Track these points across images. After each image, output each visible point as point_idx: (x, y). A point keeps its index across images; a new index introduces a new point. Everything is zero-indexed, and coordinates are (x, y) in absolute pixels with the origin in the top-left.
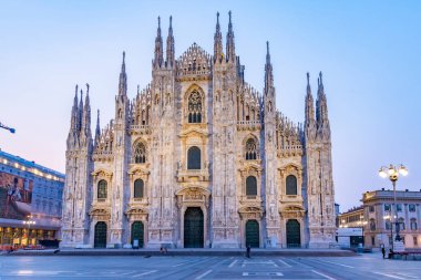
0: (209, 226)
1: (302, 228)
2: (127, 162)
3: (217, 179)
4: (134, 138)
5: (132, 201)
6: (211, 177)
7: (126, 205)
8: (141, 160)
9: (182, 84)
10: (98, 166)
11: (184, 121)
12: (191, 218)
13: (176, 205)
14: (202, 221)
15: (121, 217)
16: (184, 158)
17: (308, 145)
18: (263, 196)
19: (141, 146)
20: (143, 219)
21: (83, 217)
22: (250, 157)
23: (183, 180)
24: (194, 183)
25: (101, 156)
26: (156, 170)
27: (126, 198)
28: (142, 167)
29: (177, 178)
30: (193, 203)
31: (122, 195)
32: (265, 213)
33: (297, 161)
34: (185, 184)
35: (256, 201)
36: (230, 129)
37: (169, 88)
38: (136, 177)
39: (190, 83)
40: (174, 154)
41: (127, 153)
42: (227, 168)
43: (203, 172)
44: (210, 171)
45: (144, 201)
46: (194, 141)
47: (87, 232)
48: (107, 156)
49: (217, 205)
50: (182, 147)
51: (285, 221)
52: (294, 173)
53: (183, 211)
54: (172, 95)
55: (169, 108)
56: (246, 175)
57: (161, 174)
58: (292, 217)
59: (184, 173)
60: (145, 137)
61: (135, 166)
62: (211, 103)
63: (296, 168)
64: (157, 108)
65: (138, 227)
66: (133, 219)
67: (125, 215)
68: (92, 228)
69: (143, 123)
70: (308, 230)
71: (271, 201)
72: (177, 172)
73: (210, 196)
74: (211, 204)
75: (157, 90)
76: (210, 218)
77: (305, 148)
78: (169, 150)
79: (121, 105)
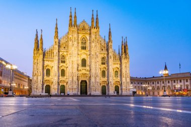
0: (89, 87)
1: (120, 88)
3: (93, 71)
4: (61, 53)
5: (60, 77)
6: (90, 70)
7: (59, 79)
8: (64, 62)
9: (80, 35)
10: (46, 63)
11: (80, 49)
12: (82, 85)
13: (78, 79)
14: (86, 86)
15: (57, 84)
16: (80, 62)
18: (108, 77)
19: (63, 57)
20: (65, 84)
21: (42, 83)
22: (103, 63)
23: (80, 71)
24: (84, 72)
25: (48, 59)
26: (71, 66)
27: (59, 76)
28: (64, 65)
29: (78, 69)
30: (84, 79)
31: (57, 75)
32: (108, 83)
33: (118, 66)
35: (106, 79)
36: (97, 53)
37: (75, 35)
38: (62, 68)
39: (83, 35)
40: (78, 60)
42: (96, 67)
43: (88, 68)
44: (90, 68)
45: (65, 77)
46: (84, 56)
47: (43, 89)
48: (50, 59)
49: (93, 80)
50: (79, 58)
51: (114, 86)
52: (118, 70)
53: (80, 82)
54: (76, 39)
55: (75, 43)
56: (102, 70)
57: (72, 68)
58: (116, 85)
59: (80, 68)
60: (65, 53)
61: (61, 64)
62: (90, 43)
63: (118, 68)
65: (63, 87)
66: (61, 84)
67: (58, 82)
68: (44, 87)
69: (64, 47)
70: (122, 89)
71: (111, 79)
72: (78, 67)
73: (90, 77)
74: (90, 79)
75: (71, 36)
76: (89, 85)
77: (121, 62)
78: (76, 59)
79: (56, 40)
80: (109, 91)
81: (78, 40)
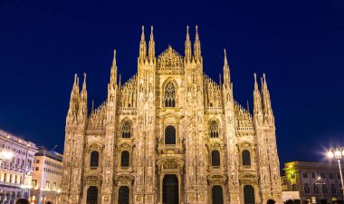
0: (183, 190)
1: (256, 192)
2: (116, 137)
3: (190, 153)
4: (122, 117)
5: (119, 169)
6: (185, 150)
7: (115, 172)
8: (128, 135)
9: (161, 77)
10: (91, 139)
11: (162, 105)
12: (168, 184)
13: (156, 172)
14: (177, 186)
15: (111, 182)
16: (162, 134)
17: (258, 127)
18: (225, 166)
19: (127, 124)
20: (129, 184)
21: (79, 182)
22: (214, 135)
23: (162, 153)
24: (171, 155)
25: (95, 131)
26: (140, 144)
27: (115, 166)
28: (128, 141)
29: (156, 150)
30: (170, 171)
31: (112, 164)
32: (227, 180)
33: (250, 139)
34: (164, 156)
35: (221, 170)
36: (199, 113)
37: (151, 79)
38: (123, 149)
39: (167, 76)
40: (156, 131)
41: (117, 129)
42: (197, 144)
43: (178, 146)
44: (184, 146)
45: (130, 169)
46: (171, 121)
47: (81, 195)
48: (99, 131)
49: (190, 172)
50: (161, 126)
51: (243, 186)
52: (248, 148)
53: (162, 178)
54: (154, 85)
55: (152, 95)
56: (212, 149)
57: (145, 147)
58: (248, 183)
59: (162, 147)
60: (131, 117)
61: (123, 140)
63: (250, 145)
64: (142, 95)
65: (125, 190)
66: (120, 184)
67: (114, 181)
68: (85, 192)
69: (129, 105)
71: (232, 171)
72: (157, 146)
73: (184, 166)
74: (184, 172)
75: (142, 81)
76: (183, 184)
77: (255, 129)
78: (151, 127)
79: (112, 91)
80: (229, 200)
81: (157, 88)
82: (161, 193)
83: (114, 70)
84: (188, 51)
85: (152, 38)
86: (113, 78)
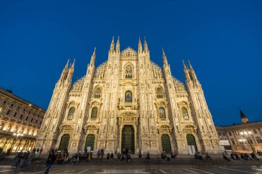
0: (138, 138)
1: (197, 139)
2: (89, 97)
3: (143, 108)
4: (95, 85)
5: (89, 120)
6: (139, 107)
7: (85, 123)
8: (98, 97)
9: (123, 62)
10: (71, 99)
11: (123, 78)
12: (126, 133)
13: (117, 124)
14: (133, 135)
15: (81, 131)
16: (122, 96)
18: (171, 118)
19: (99, 89)
20: (95, 133)
21: (55, 131)
22: (159, 97)
23: (122, 109)
24: (128, 110)
25: (75, 94)
26: (106, 102)
27: (86, 118)
28: (98, 100)
29: (118, 107)
30: (128, 122)
31: (83, 116)
32: (173, 129)
33: (186, 99)
34: (123, 111)
35: (167, 122)
36: (149, 82)
37: (117, 62)
38: (93, 106)
39: (127, 62)
40: (118, 93)
41: (90, 92)
42: (148, 102)
43: (134, 104)
44: (138, 104)
45: (97, 121)
46: (129, 87)
47: (55, 141)
48: (78, 94)
49: (144, 123)
50: (122, 91)
51: (185, 135)
52: (186, 106)
53: (121, 127)
54: (118, 65)
55: (116, 71)
56: (159, 106)
57: (109, 104)
58: (189, 133)
59: (123, 104)
60: (101, 85)
61: (94, 99)
62: (138, 70)
63: (186, 103)
64: (110, 70)
65: (92, 137)
66: (88, 132)
67: (83, 129)
68: (59, 139)
69: (101, 78)
70: (201, 141)
71: (176, 122)
72: (119, 104)
73: (139, 119)
74: (139, 123)
75: (110, 63)
76: (138, 133)
77: (189, 93)
78: (115, 90)
79: (90, 68)
80: (176, 146)
81: (121, 68)
82: (121, 140)
83: (93, 58)
84: (140, 48)
85: (118, 42)
86: (92, 61)
